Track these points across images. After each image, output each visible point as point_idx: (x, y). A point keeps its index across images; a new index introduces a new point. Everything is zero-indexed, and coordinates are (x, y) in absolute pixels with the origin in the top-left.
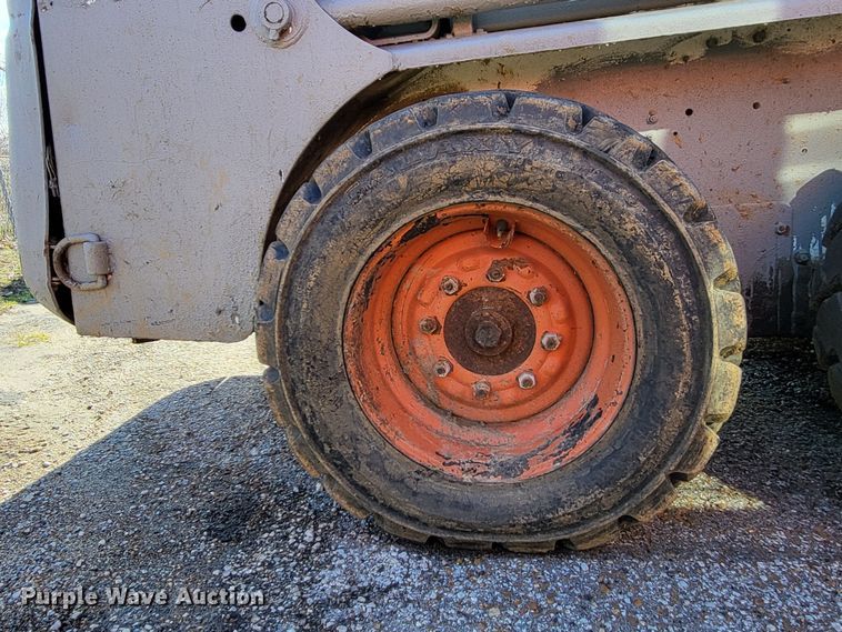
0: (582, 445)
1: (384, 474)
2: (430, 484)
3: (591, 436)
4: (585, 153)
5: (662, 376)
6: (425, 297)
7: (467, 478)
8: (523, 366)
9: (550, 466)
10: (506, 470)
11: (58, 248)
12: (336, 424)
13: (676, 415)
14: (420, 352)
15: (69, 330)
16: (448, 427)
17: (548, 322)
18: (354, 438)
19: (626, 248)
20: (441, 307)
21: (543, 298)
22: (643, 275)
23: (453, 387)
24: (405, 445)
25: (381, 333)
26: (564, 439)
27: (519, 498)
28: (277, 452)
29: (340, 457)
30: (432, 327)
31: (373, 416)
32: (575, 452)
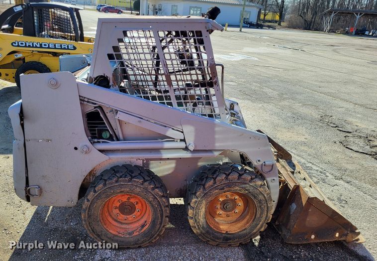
0: (143, 230)
1: (107, 237)
3: (145, 228)
5: (156, 220)
6: (115, 203)
7: (123, 236)
8: (133, 214)
9: (137, 233)
10: (130, 234)
11: (28, 188)
12: (98, 229)
13: (158, 226)
14: (114, 212)
15: (29, 204)
16: (118, 225)
17: (138, 207)
18: (101, 231)
19: (150, 202)
20: (118, 204)
21: (137, 203)
22: (153, 206)
23: (120, 218)
24: (111, 231)
25: (106, 209)
26: (140, 228)
27: (132, 240)
28: (78, 224)
29: (98, 234)
30: (116, 208)
31: (105, 227)
32: (142, 231)
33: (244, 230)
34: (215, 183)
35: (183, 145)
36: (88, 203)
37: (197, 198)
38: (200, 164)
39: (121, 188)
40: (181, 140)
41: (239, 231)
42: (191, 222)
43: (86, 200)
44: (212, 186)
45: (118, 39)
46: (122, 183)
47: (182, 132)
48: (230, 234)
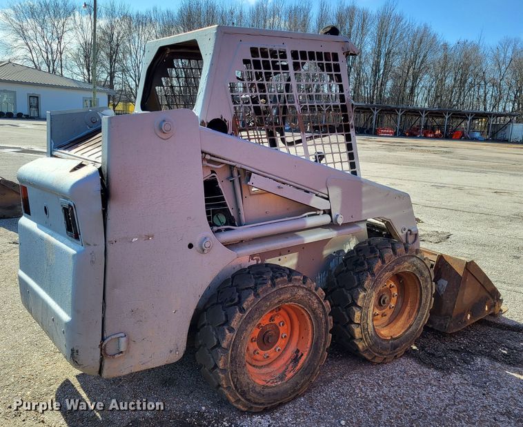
0: (299, 365)
1: (256, 392)
2: (267, 390)
3: (301, 361)
4: (306, 289)
5: (320, 341)
7: (273, 385)
8: (277, 345)
9: (292, 373)
10: (281, 378)
17: (284, 331)
18: (248, 384)
19: (314, 312)
21: (284, 323)
22: (316, 317)
24: (258, 381)
26: (291, 365)
27: (288, 386)
32: (298, 367)
33: (410, 327)
34: (383, 262)
35: (326, 219)
36: (232, 334)
37: (365, 290)
38: (326, 252)
39: (280, 295)
40: (325, 212)
41: (403, 331)
42: (357, 332)
43: (227, 331)
44: (381, 267)
45: (244, 60)
46: (280, 286)
47: (328, 199)
48: (396, 338)
